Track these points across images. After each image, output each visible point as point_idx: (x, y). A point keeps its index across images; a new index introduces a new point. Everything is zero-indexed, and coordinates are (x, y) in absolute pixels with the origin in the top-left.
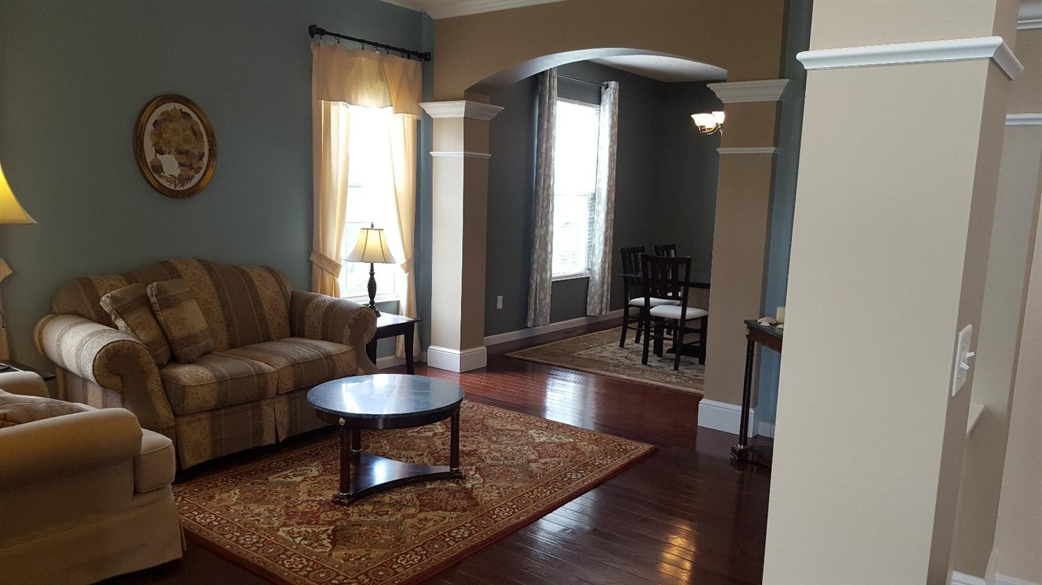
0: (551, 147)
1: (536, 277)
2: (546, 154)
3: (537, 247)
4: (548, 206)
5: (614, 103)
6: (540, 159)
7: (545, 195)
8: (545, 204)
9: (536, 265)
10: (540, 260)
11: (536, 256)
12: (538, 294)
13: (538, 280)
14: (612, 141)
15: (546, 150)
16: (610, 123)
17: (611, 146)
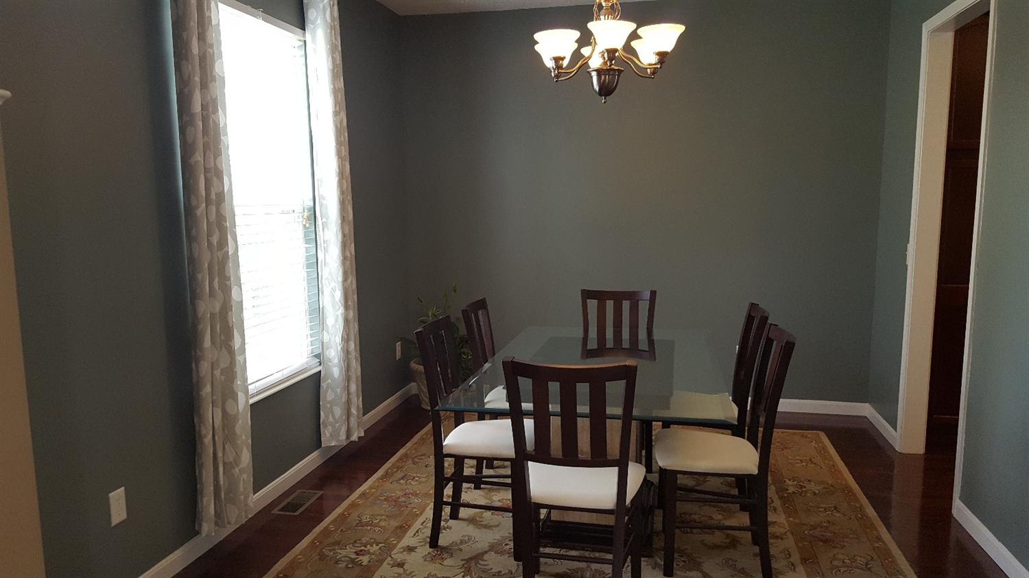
0: (215, 101)
1: (211, 416)
2: (205, 120)
3: (207, 343)
4: (223, 243)
5: (332, 28)
6: (189, 130)
7: (213, 217)
8: (215, 240)
9: (208, 389)
10: (217, 373)
11: (205, 367)
12: (220, 454)
13: (218, 422)
14: (336, 103)
15: (204, 107)
16: (331, 68)
17: (336, 114)
